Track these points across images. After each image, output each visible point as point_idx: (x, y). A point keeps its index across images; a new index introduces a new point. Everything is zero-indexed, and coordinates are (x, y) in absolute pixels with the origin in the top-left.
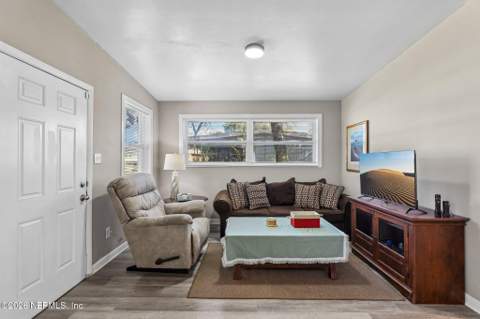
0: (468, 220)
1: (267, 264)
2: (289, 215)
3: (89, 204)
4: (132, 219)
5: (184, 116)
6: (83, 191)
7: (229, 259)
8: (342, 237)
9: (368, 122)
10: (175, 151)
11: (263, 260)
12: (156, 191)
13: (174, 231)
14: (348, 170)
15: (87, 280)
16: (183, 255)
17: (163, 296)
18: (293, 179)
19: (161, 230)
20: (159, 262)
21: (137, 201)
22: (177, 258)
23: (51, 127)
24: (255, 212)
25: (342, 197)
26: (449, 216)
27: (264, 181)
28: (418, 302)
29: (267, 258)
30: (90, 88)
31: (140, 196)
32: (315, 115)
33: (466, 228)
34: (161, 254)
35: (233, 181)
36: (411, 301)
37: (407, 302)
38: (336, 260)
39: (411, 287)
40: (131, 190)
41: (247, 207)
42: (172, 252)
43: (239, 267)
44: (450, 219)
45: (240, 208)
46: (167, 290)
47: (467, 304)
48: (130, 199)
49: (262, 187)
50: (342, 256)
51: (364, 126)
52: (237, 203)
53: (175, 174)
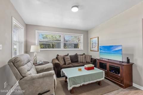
0: (134, 63)
2: (84, 66)
4: (24, 77)
5: (38, 31)
7: (70, 86)
8: (103, 72)
9: (98, 37)
10: (35, 44)
11: (82, 84)
12: (31, 61)
14: (91, 51)
16: (51, 89)
18: (77, 54)
21: (25, 67)
22: (49, 91)
24: (68, 66)
25: (92, 59)
26: (130, 63)
27: (68, 55)
28: (125, 88)
29: (83, 83)
31: (26, 65)
32: (81, 35)
33: (133, 66)
35: (58, 55)
36: (123, 88)
37: (122, 89)
39: (123, 84)
41: (65, 64)
42: (46, 89)
43: (74, 88)
44: (130, 64)
45: (63, 65)
47: (133, 86)
49: (68, 57)
50: (103, 78)
51: (97, 38)
52: (62, 63)
53: (35, 54)
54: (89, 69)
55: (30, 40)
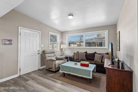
3: (39, 55)
4: (45, 58)
5: (67, 35)
6: (38, 52)
7: (61, 71)
8: (90, 71)
9: (120, 32)
12: (55, 53)
14: (117, 50)
15: (39, 70)
16: (53, 68)
17: (48, 76)
27: (86, 52)
29: (70, 73)
30: (40, 32)
31: (49, 54)
35: (78, 52)
40: (46, 52)
41: (78, 59)
42: (51, 67)
46: (48, 75)
48: (46, 54)
50: (90, 77)
52: (75, 58)
53: (63, 50)
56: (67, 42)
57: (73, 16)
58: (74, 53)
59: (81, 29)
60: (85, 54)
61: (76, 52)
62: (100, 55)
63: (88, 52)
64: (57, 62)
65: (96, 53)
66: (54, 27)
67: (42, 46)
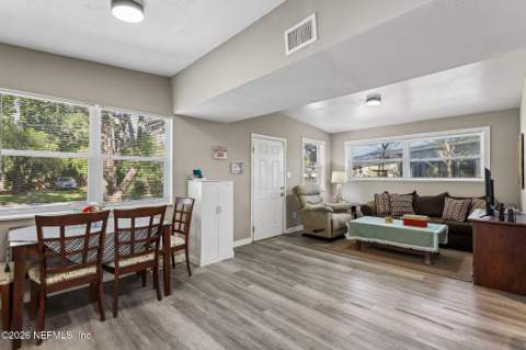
1: (375, 243)
3: (284, 197)
4: (303, 207)
5: (349, 142)
6: (282, 191)
7: (350, 236)
8: (433, 233)
10: (341, 169)
11: (372, 240)
12: (321, 195)
13: (321, 215)
15: (284, 235)
16: (327, 229)
18: (446, 193)
19: (315, 214)
20: (315, 231)
21: (307, 199)
22: (324, 230)
23: (270, 162)
27: (414, 194)
30: (285, 140)
31: (308, 196)
32: (481, 128)
34: (316, 228)
35: (386, 193)
38: (428, 249)
40: (302, 192)
42: (321, 227)
43: (359, 242)
48: (303, 197)
49: (407, 198)
50: (433, 247)
52: (381, 209)
53: (338, 186)
54: (407, 222)
55: (338, 162)
56: (346, 165)
57: (379, 99)
58: (376, 196)
59: (395, 126)
60: (410, 199)
61: (380, 192)
62: (462, 201)
63: (421, 194)
64: (336, 217)
65: (447, 195)
66: (313, 123)
67: (289, 175)
